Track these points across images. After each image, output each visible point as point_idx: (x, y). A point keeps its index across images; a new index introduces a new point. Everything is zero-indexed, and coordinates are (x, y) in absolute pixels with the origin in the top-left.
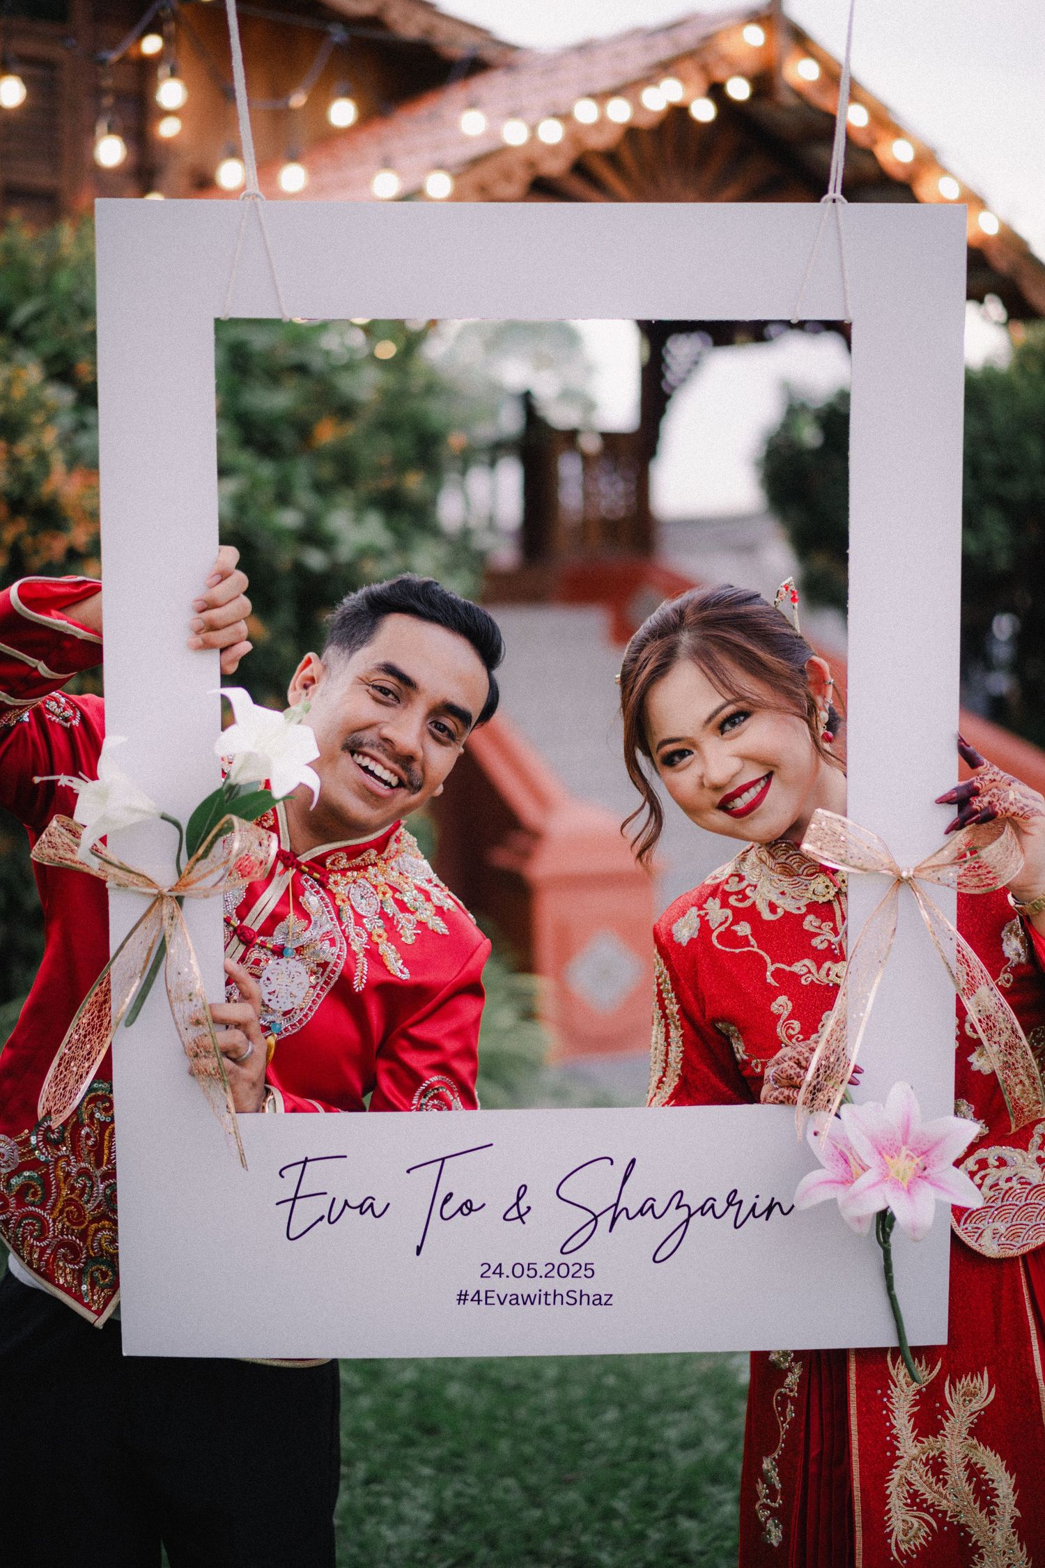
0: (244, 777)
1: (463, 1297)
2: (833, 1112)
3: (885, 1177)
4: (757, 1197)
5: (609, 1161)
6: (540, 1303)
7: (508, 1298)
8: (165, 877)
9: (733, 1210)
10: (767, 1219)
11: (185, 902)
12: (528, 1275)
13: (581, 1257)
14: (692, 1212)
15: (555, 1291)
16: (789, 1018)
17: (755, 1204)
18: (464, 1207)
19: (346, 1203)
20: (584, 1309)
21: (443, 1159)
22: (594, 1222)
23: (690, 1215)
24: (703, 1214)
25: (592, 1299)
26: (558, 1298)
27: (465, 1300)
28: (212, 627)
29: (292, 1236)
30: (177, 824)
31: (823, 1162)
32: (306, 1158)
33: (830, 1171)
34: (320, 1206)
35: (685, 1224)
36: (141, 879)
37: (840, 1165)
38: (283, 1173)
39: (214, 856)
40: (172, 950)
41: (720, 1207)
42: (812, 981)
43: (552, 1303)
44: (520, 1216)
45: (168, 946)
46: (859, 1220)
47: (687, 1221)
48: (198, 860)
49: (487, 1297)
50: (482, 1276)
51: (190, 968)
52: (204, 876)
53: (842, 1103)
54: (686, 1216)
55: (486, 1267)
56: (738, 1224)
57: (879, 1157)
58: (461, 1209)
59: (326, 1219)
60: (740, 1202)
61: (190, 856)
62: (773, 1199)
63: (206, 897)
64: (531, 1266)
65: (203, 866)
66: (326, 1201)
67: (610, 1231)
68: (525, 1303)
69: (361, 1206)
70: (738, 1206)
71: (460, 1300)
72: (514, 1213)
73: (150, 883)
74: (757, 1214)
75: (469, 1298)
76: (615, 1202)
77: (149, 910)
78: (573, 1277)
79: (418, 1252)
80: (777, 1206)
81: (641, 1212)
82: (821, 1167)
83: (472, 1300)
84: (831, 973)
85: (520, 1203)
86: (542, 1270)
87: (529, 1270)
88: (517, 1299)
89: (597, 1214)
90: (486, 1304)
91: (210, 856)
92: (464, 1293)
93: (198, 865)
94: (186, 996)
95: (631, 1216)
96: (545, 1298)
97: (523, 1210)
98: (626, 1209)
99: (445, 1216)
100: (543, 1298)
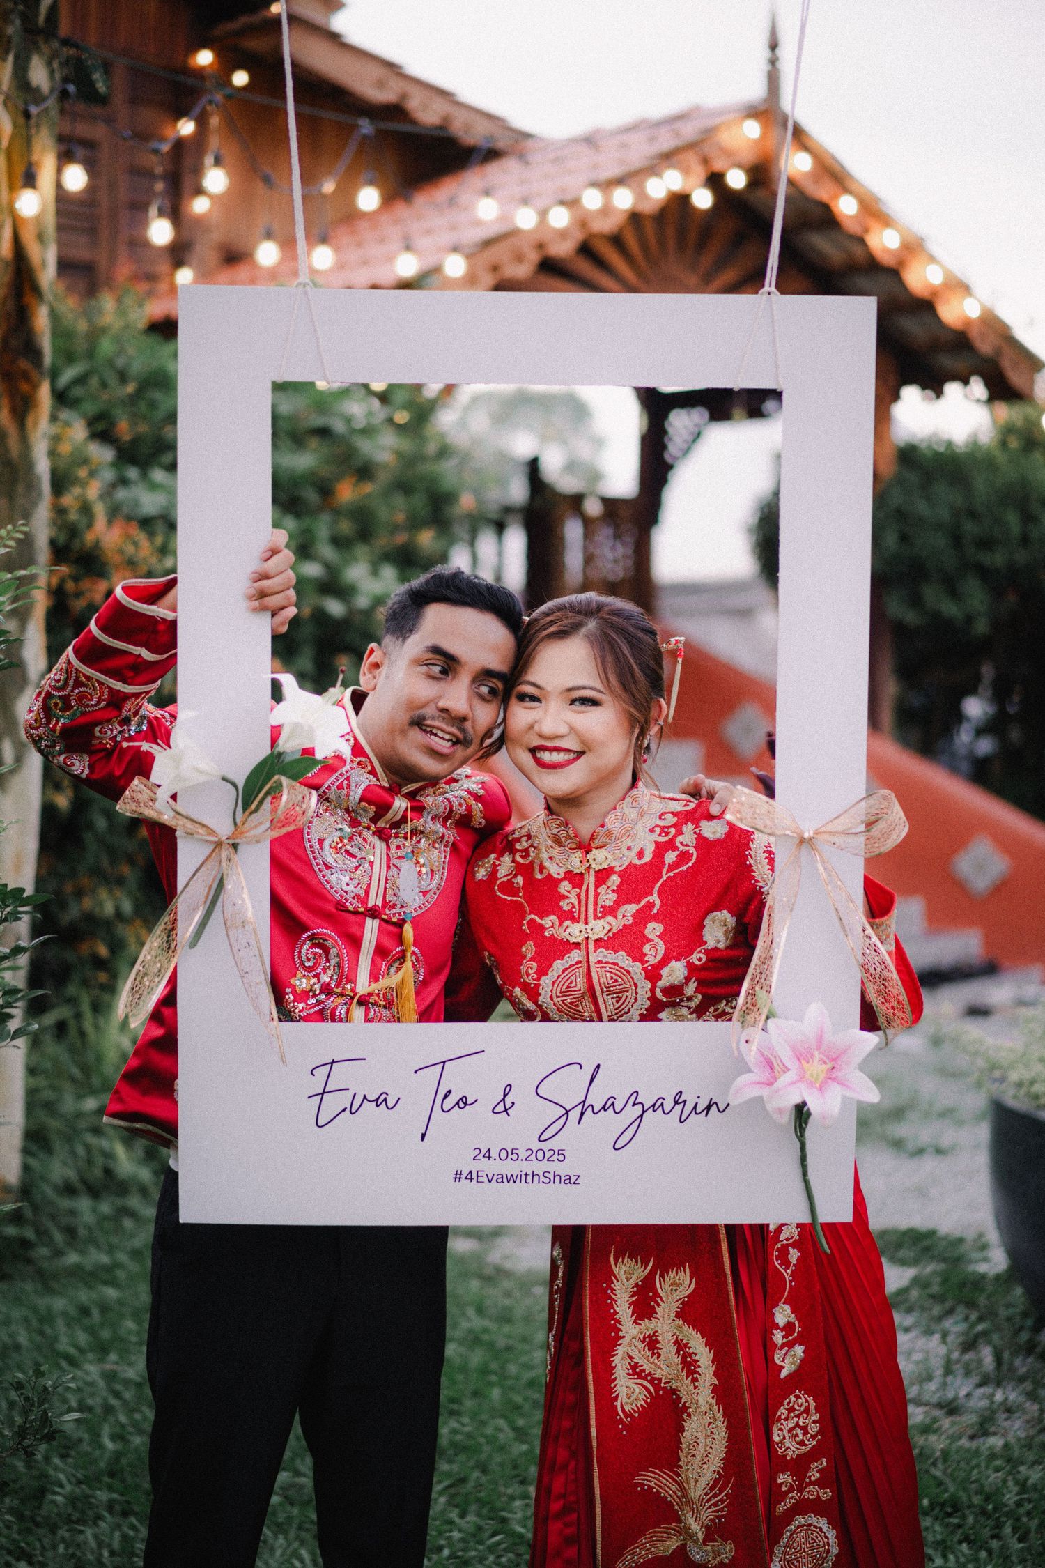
0: (290, 745)
1: (458, 1176)
2: (760, 1028)
3: (801, 1078)
4: (699, 1097)
5: (579, 1066)
6: (520, 1182)
7: (495, 1177)
8: (224, 828)
9: (679, 1107)
10: (706, 1116)
11: (239, 849)
12: (511, 1159)
13: (555, 1144)
14: (646, 1108)
15: (533, 1172)
17: (697, 1103)
18: (461, 1102)
19: (365, 1097)
20: (557, 1187)
21: (444, 1062)
22: (566, 1116)
23: (644, 1111)
24: (654, 1111)
25: (563, 1179)
26: (536, 1178)
27: (460, 1178)
29: (320, 1124)
30: (234, 785)
31: (753, 1067)
32: (333, 1059)
33: (758, 1075)
34: (343, 1100)
35: (639, 1119)
36: (204, 829)
37: (766, 1070)
38: (314, 1072)
39: (265, 811)
40: (229, 886)
41: (668, 1105)
43: (531, 1182)
44: (506, 1110)
45: (225, 882)
46: (780, 1111)
47: (641, 1116)
48: (251, 813)
49: (478, 1176)
50: (474, 1159)
51: (243, 900)
52: (256, 826)
53: (768, 1018)
54: (641, 1112)
55: (478, 1151)
56: (682, 1120)
57: (798, 1061)
58: (458, 1103)
59: (348, 1110)
60: (685, 1102)
61: (244, 810)
62: (711, 1099)
63: (258, 842)
64: (514, 1151)
65: (254, 819)
66: (349, 1094)
67: (579, 1123)
68: (508, 1182)
69: (377, 1100)
70: (683, 1104)
71: (456, 1178)
72: (501, 1108)
73: (212, 832)
74: (698, 1112)
75: (463, 1176)
76: (583, 1099)
77: (210, 855)
78: (548, 1160)
79: (423, 1139)
80: (715, 1105)
81: (604, 1108)
82: (750, 1071)
83: (466, 1178)
85: (506, 1099)
86: (523, 1155)
87: (512, 1154)
88: (502, 1177)
89: (568, 1109)
90: (477, 1181)
91: (261, 811)
92: (459, 1172)
93: (249, 819)
94: (239, 923)
95: (595, 1111)
96: (524, 1177)
97: (508, 1105)
98: (592, 1105)
99: (445, 1109)
100: (523, 1177)
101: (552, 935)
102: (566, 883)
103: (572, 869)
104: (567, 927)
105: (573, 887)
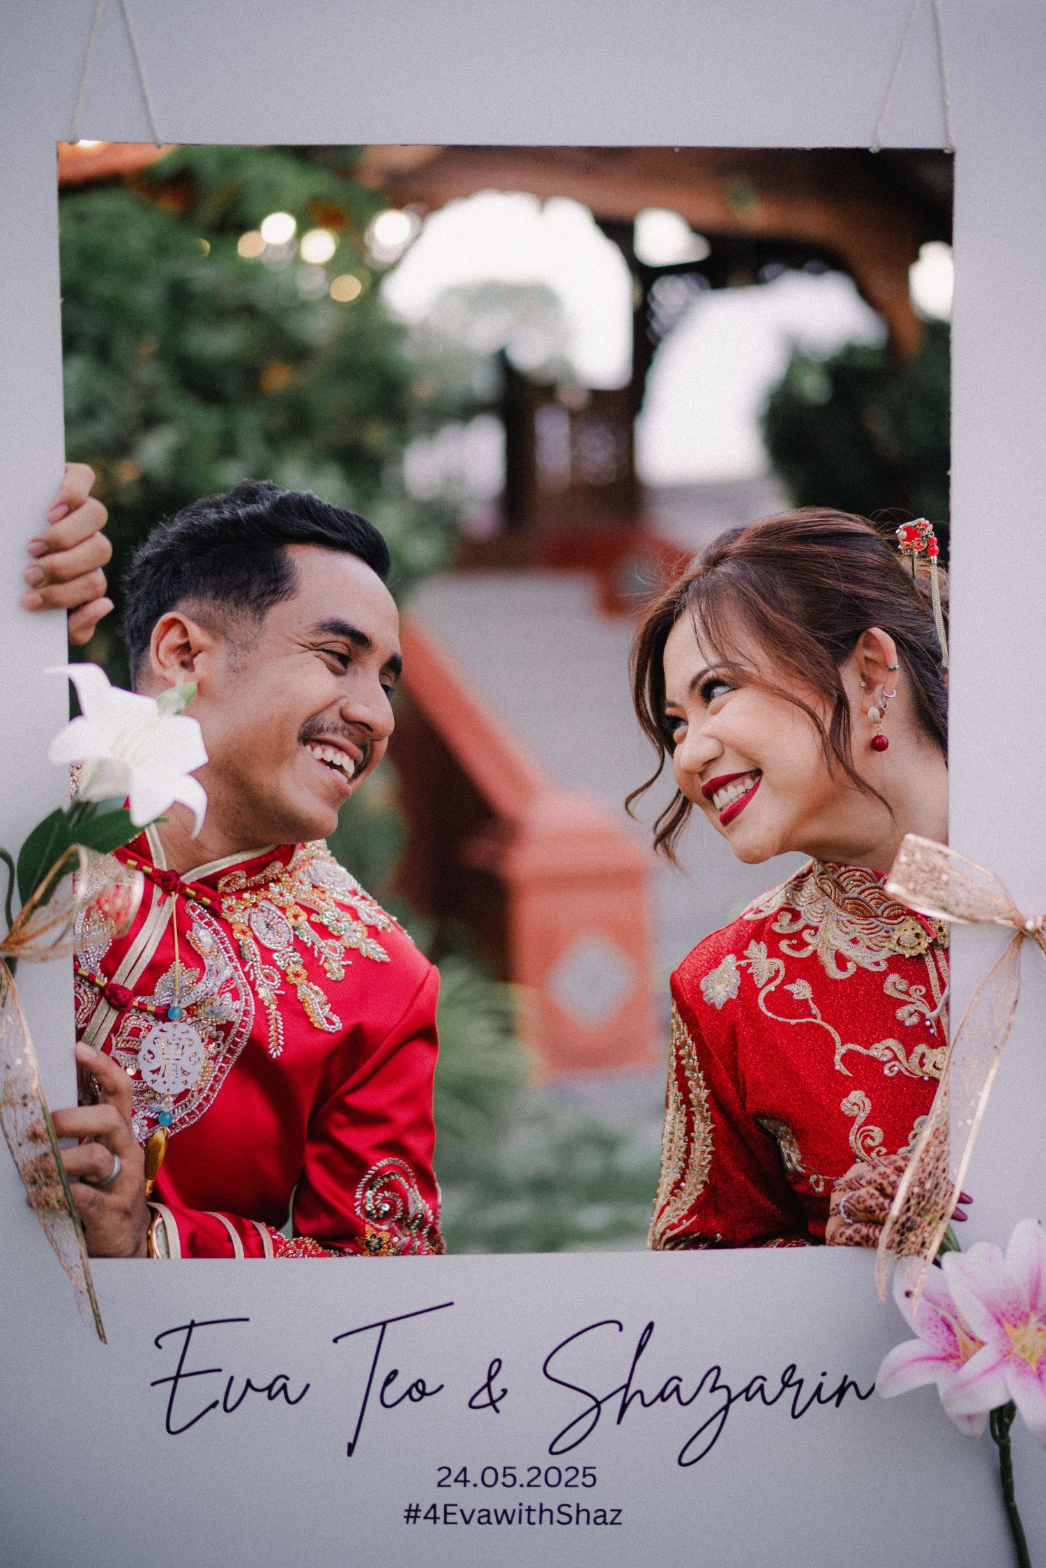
1: (413, 1514)
2: (931, 1258)
3: (1006, 1356)
4: (824, 1374)
5: (616, 1326)
6: (520, 1522)
7: (476, 1515)
9: (790, 1393)
10: (838, 1405)
11: (21, 967)
12: (504, 1484)
13: (577, 1458)
14: (733, 1396)
15: (541, 1505)
16: (866, 1123)
17: (821, 1385)
18: (414, 1389)
19: (249, 1384)
20: (582, 1529)
21: (384, 1324)
22: (596, 1410)
23: (730, 1401)
24: (748, 1399)
25: (593, 1516)
26: (546, 1515)
27: (416, 1517)
28: (55, 578)
29: (173, 1429)
30: (6, 857)
31: (916, 1329)
32: (193, 1321)
33: (926, 1342)
34: (213, 1388)
35: (723, 1412)
37: (940, 1332)
38: (161, 1342)
39: (57, 903)
41: (772, 1389)
42: (900, 1071)
43: (537, 1522)
44: (493, 1403)
46: (970, 1418)
47: (726, 1408)
48: (35, 907)
49: (446, 1514)
50: (439, 1485)
51: (24, 1057)
52: (45, 929)
53: (943, 1249)
54: (724, 1402)
55: (445, 1472)
56: (797, 1413)
57: (997, 1325)
58: (409, 1392)
59: (220, 1406)
60: (800, 1382)
61: (24, 900)
62: (846, 1377)
63: (44, 960)
64: (508, 1471)
65: (43, 914)
66: (220, 1381)
67: (619, 1422)
68: (499, 1522)
69: (270, 1388)
70: (797, 1386)
71: (408, 1517)
72: (483, 1398)
74: (823, 1398)
75: (422, 1514)
76: (626, 1382)
78: (566, 1485)
79: (350, 1453)
80: (852, 1388)
81: (662, 1396)
82: (913, 1336)
83: (426, 1517)
84: (925, 1061)
85: (493, 1383)
86: (523, 1477)
87: (505, 1476)
88: (488, 1516)
89: (600, 1399)
90: (446, 1522)
91: (53, 901)
92: (414, 1507)
93: (37, 913)
94: (18, 1099)
95: (647, 1402)
96: (527, 1514)
97: (496, 1394)
98: (640, 1392)
99: (388, 1402)
100: (525, 1514)
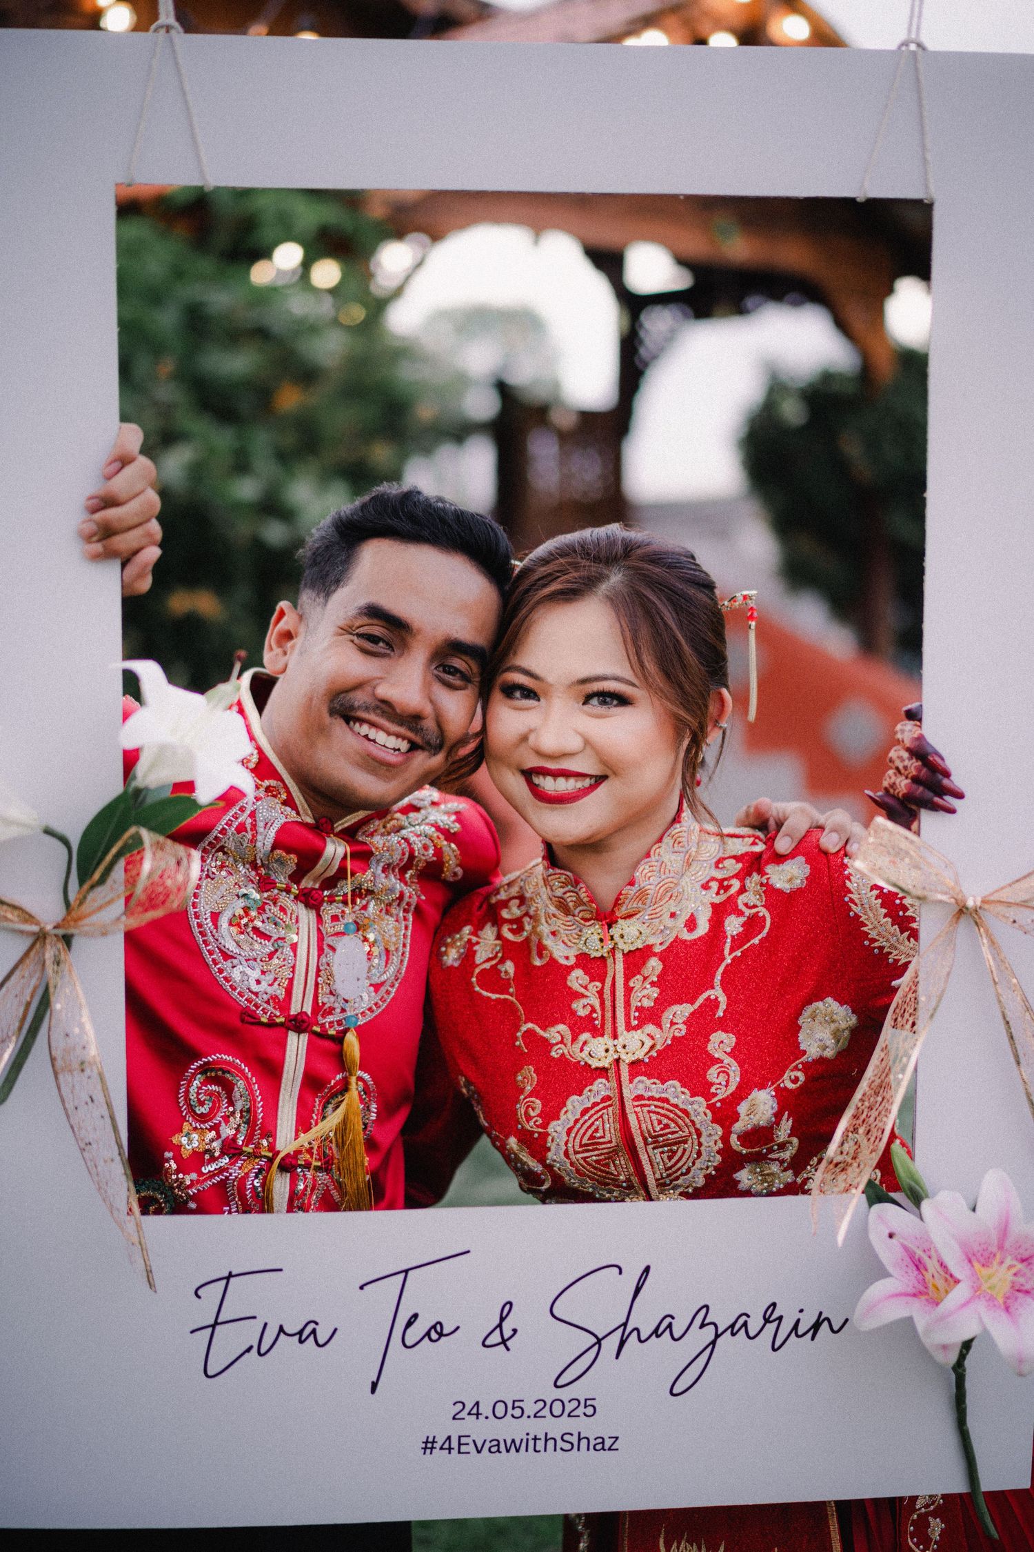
0: (152, 776)
1: (429, 1445)
4: (801, 1311)
5: (616, 1270)
6: (527, 1451)
7: (487, 1445)
8: (48, 910)
9: (771, 1327)
10: (813, 1338)
11: (74, 944)
12: (513, 1416)
13: (579, 1390)
14: (720, 1331)
15: (546, 1434)
17: (798, 1321)
18: (433, 1331)
19: (281, 1329)
20: (583, 1456)
21: (406, 1271)
22: (597, 1346)
23: (717, 1336)
24: (733, 1334)
25: (592, 1443)
26: (551, 1444)
27: (432, 1448)
29: (210, 1373)
30: (64, 841)
31: (891, 1269)
32: (230, 1273)
33: (899, 1280)
34: (247, 1333)
35: (711, 1347)
36: (16, 913)
37: (910, 1271)
38: (200, 1292)
39: (114, 882)
40: (57, 1006)
41: (755, 1324)
43: (542, 1449)
44: (504, 1342)
45: (53, 999)
46: (945, 1347)
47: (713, 1343)
48: (92, 887)
49: (460, 1444)
50: (454, 1418)
51: (81, 1026)
52: (101, 908)
54: (712, 1337)
55: (460, 1406)
56: (776, 1346)
57: (969, 1265)
58: (428, 1334)
59: (255, 1349)
60: (780, 1318)
61: (82, 881)
62: (821, 1313)
63: (104, 934)
64: (517, 1404)
65: (100, 894)
66: (255, 1327)
67: (617, 1357)
68: (508, 1451)
69: (301, 1333)
70: (777, 1322)
71: (425, 1448)
72: (496, 1337)
73: (28, 917)
74: (800, 1333)
75: (437, 1445)
76: (624, 1320)
77: (27, 954)
78: (569, 1416)
79: (373, 1390)
80: (826, 1323)
81: (656, 1333)
82: (888, 1275)
83: (441, 1448)
85: (504, 1324)
86: (530, 1409)
87: (513, 1408)
88: (498, 1445)
89: (600, 1337)
90: (459, 1452)
91: (109, 882)
92: (431, 1439)
93: (91, 896)
94: (76, 1065)
95: (643, 1338)
96: (533, 1443)
97: (507, 1334)
98: (637, 1329)
99: (408, 1343)
100: (531, 1443)
101: (563, 1055)
102: (578, 973)
103: (587, 951)
104: (585, 1043)
105: (591, 980)
